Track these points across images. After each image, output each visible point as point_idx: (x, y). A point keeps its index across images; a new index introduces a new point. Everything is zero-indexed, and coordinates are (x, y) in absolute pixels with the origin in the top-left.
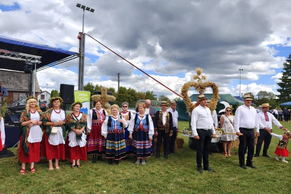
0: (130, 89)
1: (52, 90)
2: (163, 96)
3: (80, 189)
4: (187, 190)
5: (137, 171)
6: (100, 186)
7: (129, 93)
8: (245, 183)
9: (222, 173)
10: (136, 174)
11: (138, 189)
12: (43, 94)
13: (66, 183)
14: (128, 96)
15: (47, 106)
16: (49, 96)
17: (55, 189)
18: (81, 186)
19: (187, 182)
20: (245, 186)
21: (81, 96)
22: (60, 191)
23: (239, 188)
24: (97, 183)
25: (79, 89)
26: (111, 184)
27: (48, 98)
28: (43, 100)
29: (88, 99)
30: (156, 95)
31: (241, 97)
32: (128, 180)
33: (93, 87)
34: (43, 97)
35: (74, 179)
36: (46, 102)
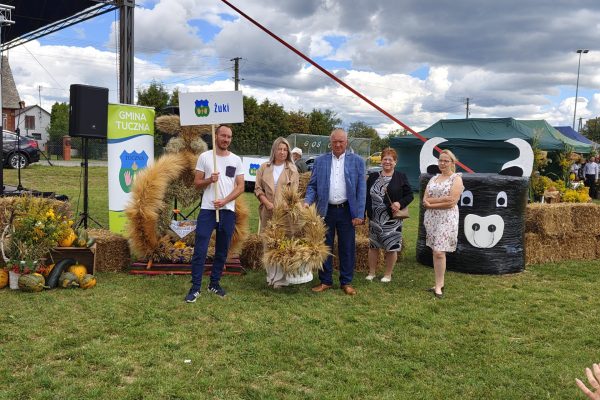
0: (267, 102)
1: (53, 103)
2: (360, 125)
3: (124, 355)
4: (395, 361)
5: (275, 315)
6: (177, 348)
7: (264, 116)
8: (550, 349)
9: (496, 323)
10: (270, 322)
11: (271, 358)
12: (29, 113)
13: (89, 339)
14: (261, 123)
15: (42, 148)
16: (47, 120)
17: (60, 354)
18: (129, 346)
19: (400, 342)
20: (548, 356)
21: (129, 120)
22: (73, 359)
23: (533, 359)
24: (168, 341)
25: (122, 101)
26: (206, 342)
27: (42, 126)
28: (30, 132)
29: (148, 128)
30: (339, 121)
31: (576, 130)
32: (247, 336)
33: (166, 96)
34: (30, 122)
35: (110, 332)
36: (38, 136)
